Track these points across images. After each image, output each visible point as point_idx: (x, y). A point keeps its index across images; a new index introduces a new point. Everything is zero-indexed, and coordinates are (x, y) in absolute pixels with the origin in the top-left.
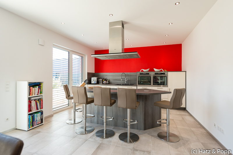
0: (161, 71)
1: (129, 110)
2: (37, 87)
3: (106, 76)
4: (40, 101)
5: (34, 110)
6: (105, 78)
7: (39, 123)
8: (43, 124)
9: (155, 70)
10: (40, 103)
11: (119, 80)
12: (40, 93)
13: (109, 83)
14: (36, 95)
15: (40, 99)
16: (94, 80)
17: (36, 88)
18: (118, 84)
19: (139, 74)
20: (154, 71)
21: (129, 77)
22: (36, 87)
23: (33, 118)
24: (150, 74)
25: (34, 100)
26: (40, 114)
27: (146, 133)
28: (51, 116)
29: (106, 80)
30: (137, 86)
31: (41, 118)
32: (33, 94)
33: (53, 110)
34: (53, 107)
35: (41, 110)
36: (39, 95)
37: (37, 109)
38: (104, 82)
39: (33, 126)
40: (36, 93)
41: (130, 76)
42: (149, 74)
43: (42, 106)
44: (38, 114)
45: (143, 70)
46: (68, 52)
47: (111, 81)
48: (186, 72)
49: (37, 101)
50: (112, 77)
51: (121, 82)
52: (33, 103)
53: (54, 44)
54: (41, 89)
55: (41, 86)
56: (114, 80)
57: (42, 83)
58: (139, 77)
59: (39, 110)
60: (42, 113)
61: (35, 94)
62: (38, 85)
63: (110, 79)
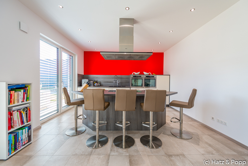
0: (150, 74)
2: (22, 91)
3: (97, 78)
4: (27, 111)
5: (17, 125)
6: (96, 80)
7: (26, 142)
8: (31, 143)
9: (145, 73)
10: (26, 114)
11: (110, 82)
12: (27, 99)
13: (101, 85)
14: (20, 103)
15: (27, 108)
16: (85, 82)
17: (20, 93)
18: (110, 86)
19: (132, 77)
20: (143, 74)
21: (120, 80)
22: (20, 91)
23: (16, 137)
24: (142, 77)
25: (18, 110)
26: (27, 129)
28: (39, 128)
29: (96, 82)
30: (130, 88)
31: (28, 135)
32: (16, 101)
33: (41, 119)
34: (41, 115)
35: (28, 123)
36: (25, 102)
37: (22, 122)
38: (96, 84)
39: (16, 149)
40: (20, 100)
41: (121, 78)
42: (141, 76)
43: (30, 117)
44: (24, 130)
45: (135, 73)
46: (56, 49)
47: (102, 83)
48: (170, 75)
49: (22, 112)
50: (103, 79)
51: (112, 84)
52: (16, 116)
53: (41, 34)
54: (27, 94)
55: (27, 90)
56: (105, 82)
57: (30, 84)
58: (132, 79)
59: (26, 124)
60: (30, 128)
61: (18, 102)
62: (23, 87)
63: (101, 81)
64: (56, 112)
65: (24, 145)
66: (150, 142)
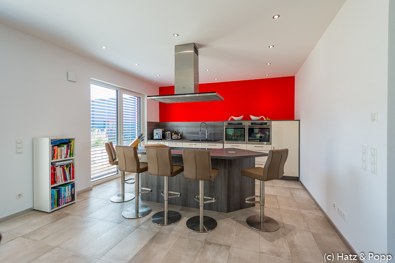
0: (262, 119)
1: (202, 182)
2: (65, 146)
3: (177, 126)
4: (70, 168)
5: (60, 181)
6: (176, 130)
7: (69, 200)
8: (75, 203)
9: (252, 117)
10: (70, 171)
11: (196, 134)
12: (70, 155)
13: (182, 138)
14: (63, 159)
15: (70, 164)
16: (158, 133)
17: (63, 148)
18: (195, 140)
19: (227, 124)
20: (250, 119)
21: (212, 129)
22: (64, 147)
23: (59, 193)
24: (243, 124)
25: (61, 166)
26: (70, 186)
27: (229, 217)
28: (90, 190)
29: (176, 133)
30: (223, 143)
31: (71, 193)
32: (59, 157)
33: (92, 181)
34: (92, 177)
35: (72, 181)
36: (69, 158)
37: (65, 179)
38: (174, 136)
39: (58, 205)
40: (63, 156)
41: (214, 126)
42: (241, 124)
43: (73, 174)
44: (67, 187)
45: (233, 117)
46: (116, 91)
47: (185, 135)
48: (299, 120)
49: (65, 168)
50: (186, 129)
51: (200, 136)
52: (59, 171)
53: (91, 78)
54: (70, 149)
55: (71, 145)
56: (189, 133)
57: (73, 139)
58: (226, 128)
59: (69, 181)
60: (73, 186)
61: (61, 157)
62: (67, 142)
63: (183, 132)
64: (116, 173)
65: (67, 203)
66: (200, 224)
